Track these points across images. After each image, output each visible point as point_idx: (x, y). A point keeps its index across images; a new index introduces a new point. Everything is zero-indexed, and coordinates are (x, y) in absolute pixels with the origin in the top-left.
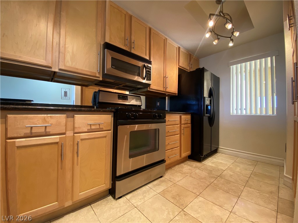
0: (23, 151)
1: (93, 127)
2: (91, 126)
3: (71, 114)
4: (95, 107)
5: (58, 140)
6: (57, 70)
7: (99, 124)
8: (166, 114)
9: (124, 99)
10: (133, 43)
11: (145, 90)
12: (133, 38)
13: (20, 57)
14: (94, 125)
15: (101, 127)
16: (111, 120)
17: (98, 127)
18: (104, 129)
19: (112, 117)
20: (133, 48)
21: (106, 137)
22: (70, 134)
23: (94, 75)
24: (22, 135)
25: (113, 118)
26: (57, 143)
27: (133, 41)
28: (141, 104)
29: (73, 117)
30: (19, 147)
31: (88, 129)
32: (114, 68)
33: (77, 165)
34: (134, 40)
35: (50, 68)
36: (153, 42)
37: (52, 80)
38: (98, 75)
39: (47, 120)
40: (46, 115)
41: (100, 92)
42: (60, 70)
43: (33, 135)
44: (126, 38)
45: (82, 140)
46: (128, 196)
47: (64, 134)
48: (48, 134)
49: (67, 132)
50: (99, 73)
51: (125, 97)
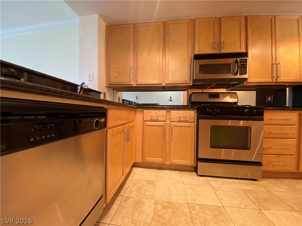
0: (149, 127)
1: (181, 119)
2: (180, 118)
3: (168, 110)
4: (189, 106)
5: (162, 125)
6: (164, 85)
7: (185, 117)
8: (265, 111)
9: (215, 97)
10: (223, 43)
11: (242, 85)
12: (223, 38)
13: (149, 82)
14: (182, 117)
15: (187, 119)
16: (195, 115)
17: (184, 119)
18: (189, 121)
19: (195, 112)
20: (223, 48)
21: (190, 127)
22: (168, 122)
23: (186, 82)
24: (148, 120)
25: (196, 114)
26: (162, 126)
27: (222, 42)
28: (237, 101)
29: (170, 112)
30: (148, 125)
31: (178, 120)
32: (202, 73)
33: (172, 141)
34: (224, 40)
35: (161, 84)
36: (251, 30)
37: (164, 91)
38: (189, 82)
39: (158, 113)
40: (157, 111)
41: (193, 94)
42: (166, 84)
43: (153, 120)
44: (215, 42)
45: (174, 126)
46: (209, 178)
47: (165, 121)
48: (158, 120)
49: (167, 121)
50: (190, 80)
51: (217, 95)
